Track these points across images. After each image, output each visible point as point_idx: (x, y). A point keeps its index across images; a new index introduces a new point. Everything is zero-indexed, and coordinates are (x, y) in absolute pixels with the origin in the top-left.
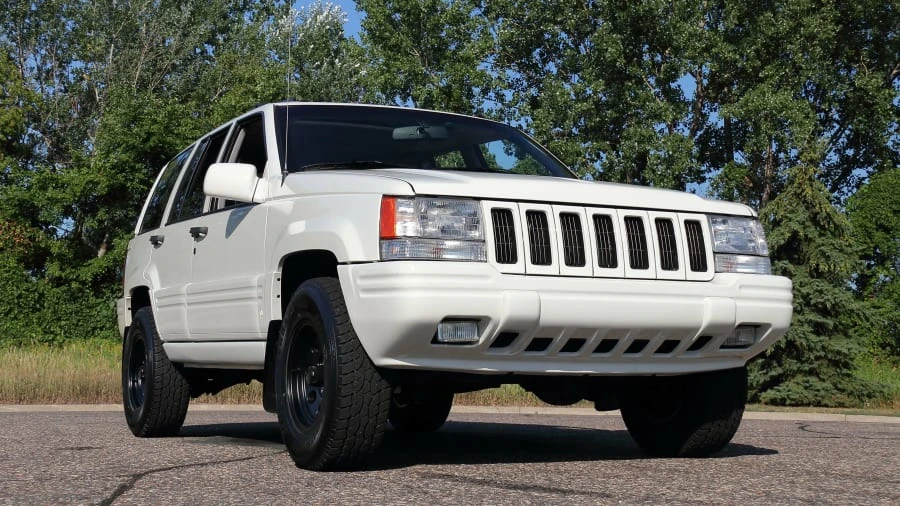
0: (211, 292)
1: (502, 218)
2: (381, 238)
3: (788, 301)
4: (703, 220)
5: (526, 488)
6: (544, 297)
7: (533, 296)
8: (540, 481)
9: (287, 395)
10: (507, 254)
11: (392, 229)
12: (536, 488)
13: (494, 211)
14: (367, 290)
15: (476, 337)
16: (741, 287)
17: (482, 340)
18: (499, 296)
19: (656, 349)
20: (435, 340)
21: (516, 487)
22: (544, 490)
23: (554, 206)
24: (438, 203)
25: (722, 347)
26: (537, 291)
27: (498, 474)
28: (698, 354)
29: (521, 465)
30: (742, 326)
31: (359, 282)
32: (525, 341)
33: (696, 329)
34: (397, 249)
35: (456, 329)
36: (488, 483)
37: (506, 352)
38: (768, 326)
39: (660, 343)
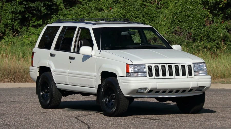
0: (78, 74)
1: (150, 67)
2: (126, 72)
3: (210, 81)
4: (192, 64)
5: (154, 119)
6: (158, 84)
7: (156, 83)
8: (157, 118)
9: (103, 101)
10: (151, 75)
11: (129, 70)
12: (156, 119)
13: (148, 66)
14: (124, 82)
15: (145, 91)
16: (199, 79)
17: (146, 92)
18: (149, 84)
19: (181, 92)
20: (137, 92)
21: (152, 119)
22: (158, 120)
23: (160, 64)
24: (137, 65)
25: (196, 91)
26: (157, 82)
27: (149, 117)
28: (190, 92)
29: (154, 116)
30: (199, 87)
31: (122, 81)
32: (155, 91)
33: (189, 88)
34: (129, 75)
35: (141, 90)
36: (147, 119)
37: (151, 93)
38: (205, 87)
39: (182, 91)
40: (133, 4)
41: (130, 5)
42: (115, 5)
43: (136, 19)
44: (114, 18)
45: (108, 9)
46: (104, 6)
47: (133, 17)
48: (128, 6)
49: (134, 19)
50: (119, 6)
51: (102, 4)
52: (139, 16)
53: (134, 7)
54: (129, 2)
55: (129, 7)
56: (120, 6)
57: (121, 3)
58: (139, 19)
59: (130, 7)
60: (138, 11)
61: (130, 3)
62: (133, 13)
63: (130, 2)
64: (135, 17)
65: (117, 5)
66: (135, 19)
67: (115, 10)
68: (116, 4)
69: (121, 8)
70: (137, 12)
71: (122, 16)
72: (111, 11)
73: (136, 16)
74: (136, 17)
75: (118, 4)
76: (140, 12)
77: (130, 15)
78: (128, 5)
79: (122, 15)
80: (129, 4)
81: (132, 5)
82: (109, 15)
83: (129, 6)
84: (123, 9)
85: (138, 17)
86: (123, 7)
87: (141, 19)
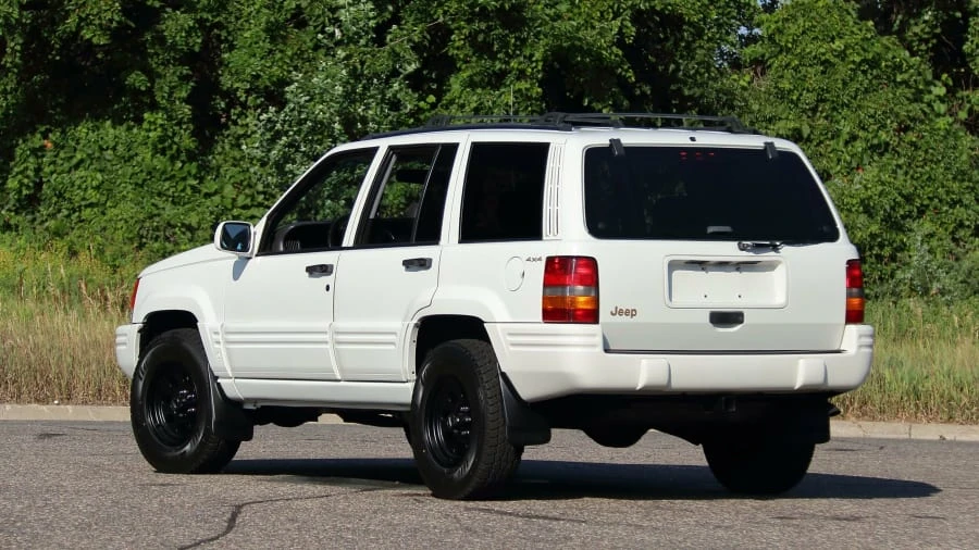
40: (943, 157)
41: (932, 161)
42: (876, 158)
43: (951, 211)
44: (862, 201)
45: (849, 173)
46: (839, 160)
47: (941, 201)
48: (926, 164)
49: (945, 208)
50: (889, 164)
51: (832, 155)
52: (964, 201)
53: (946, 169)
54: (931, 151)
55: (927, 168)
56: (895, 162)
57: (898, 153)
58: (962, 209)
59: (932, 169)
60: (963, 180)
61: (932, 154)
62: (943, 187)
63: (932, 148)
64: (947, 203)
65: (884, 159)
66: (947, 211)
67: (870, 173)
68: (881, 155)
69: (898, 171)
70: (955, 186)
71: (899, 199)
72: (857, 179)
73: (952, 199)
74: (953, 204)
75: (888, 155)
76: (966, 184)
77: (931, 195)
78: (924, 159)
79: (899, 194)
80: (929, 157)
81: (940, 161)
82: (846, 192)
83: (929, 164)
84: (906, 173)
85: (960, 201)
86: (905, 167)
87: (970, 212)
